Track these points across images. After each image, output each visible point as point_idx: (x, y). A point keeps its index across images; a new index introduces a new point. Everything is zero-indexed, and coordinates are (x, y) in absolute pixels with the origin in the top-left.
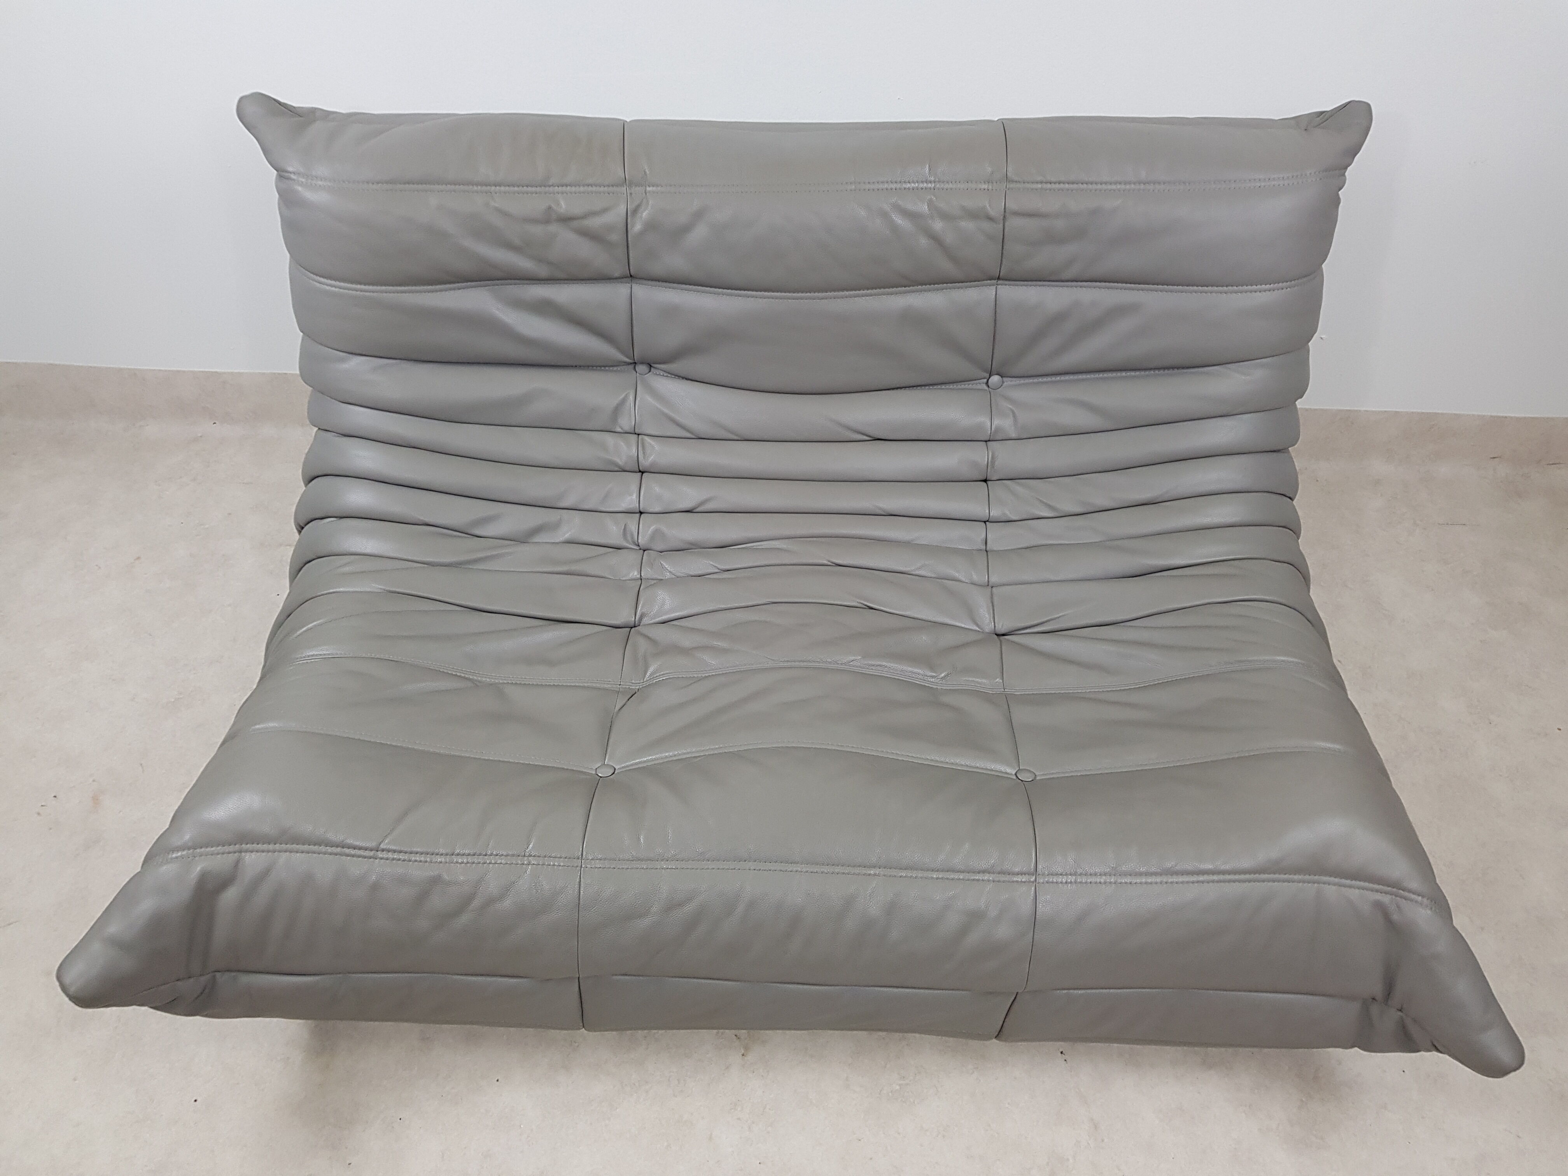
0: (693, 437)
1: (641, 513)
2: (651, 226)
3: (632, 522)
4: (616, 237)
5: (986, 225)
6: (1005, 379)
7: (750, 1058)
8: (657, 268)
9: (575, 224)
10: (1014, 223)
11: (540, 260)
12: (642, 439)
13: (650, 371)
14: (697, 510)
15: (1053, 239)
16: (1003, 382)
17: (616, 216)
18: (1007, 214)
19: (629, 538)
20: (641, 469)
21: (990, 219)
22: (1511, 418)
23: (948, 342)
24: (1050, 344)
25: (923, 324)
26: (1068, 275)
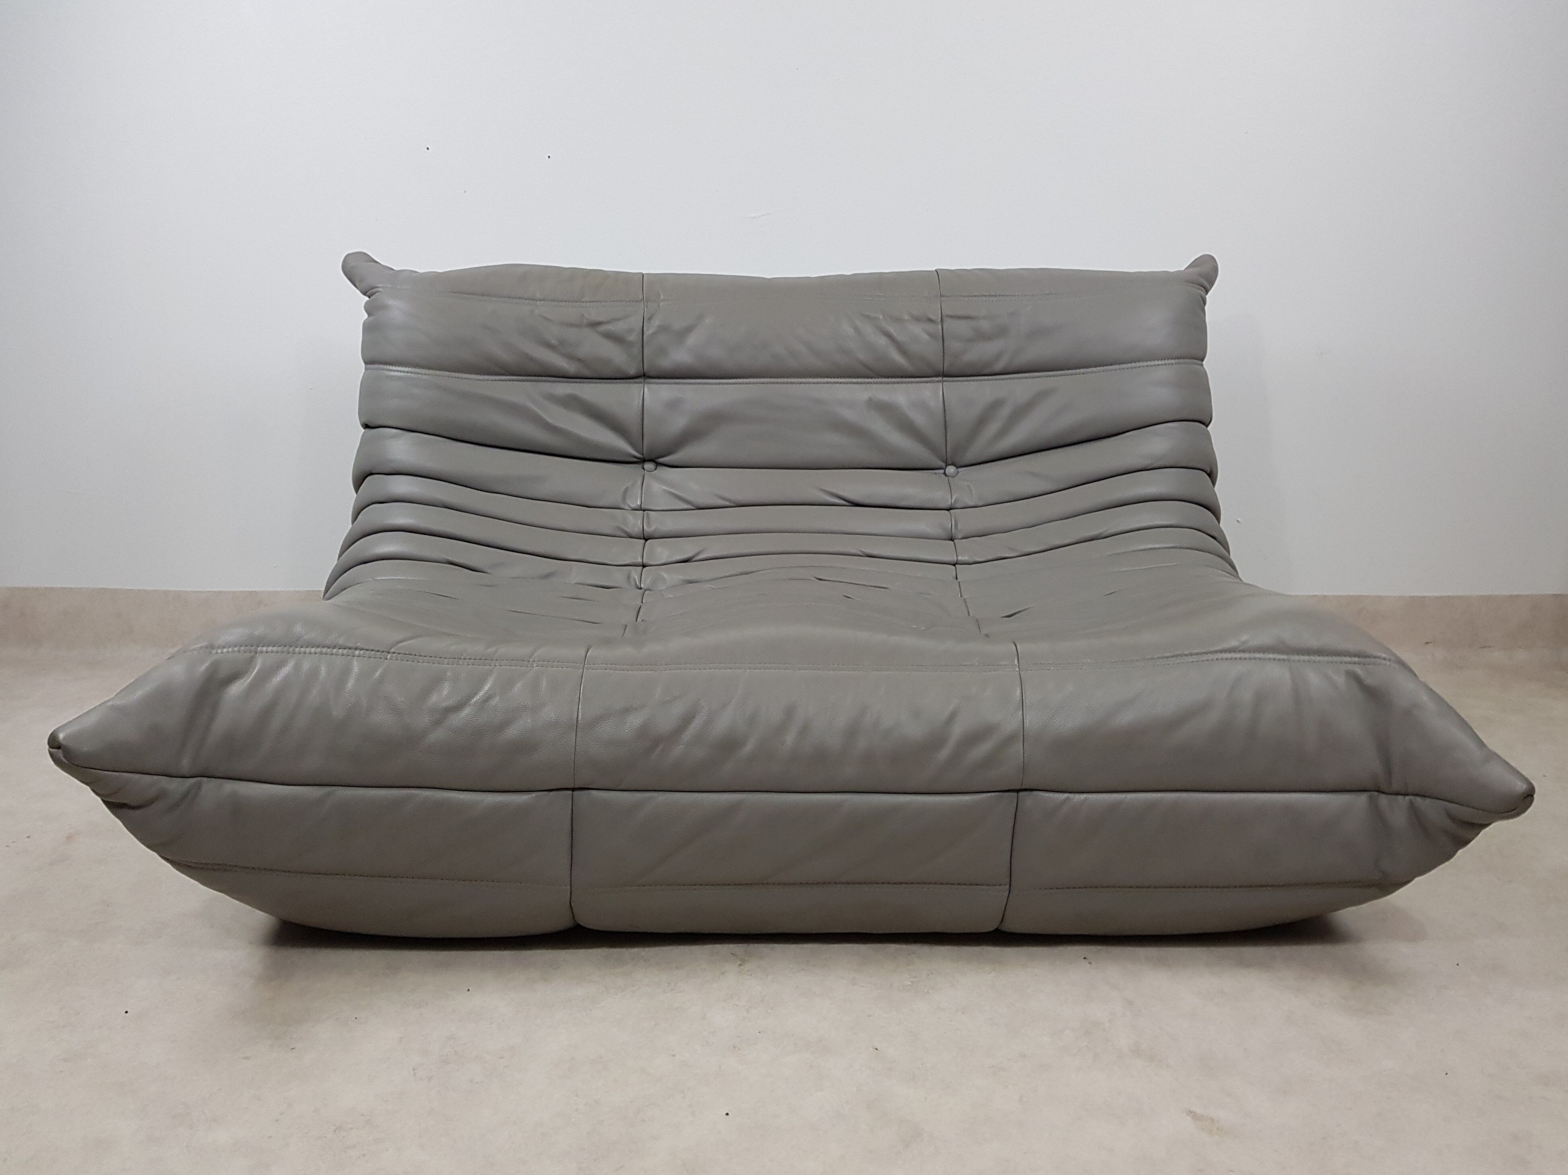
0: (691, 507)
1: (644, 566)
2: (664, 329)
3: (635, 572)
4: (633, 337)
5: (930, 327)
6: (960, 470)
7: (747, 966)
8: (666, 363)
9: (602, 328)
10: (949, 324)
11: (571, 357)
12: (648, 514)
13: (656, 469)
14: (694, 559)
15: (981, 336)
16: (958, 472)
17: (635, 322)
18: (944, 318)
19: (633, 583)
20: (645, 536)
21: (930, 320)
22: (1429, 597)
23: (907, 427)
24: (992, 428)
25: (885, 409)
26: (998, 367)
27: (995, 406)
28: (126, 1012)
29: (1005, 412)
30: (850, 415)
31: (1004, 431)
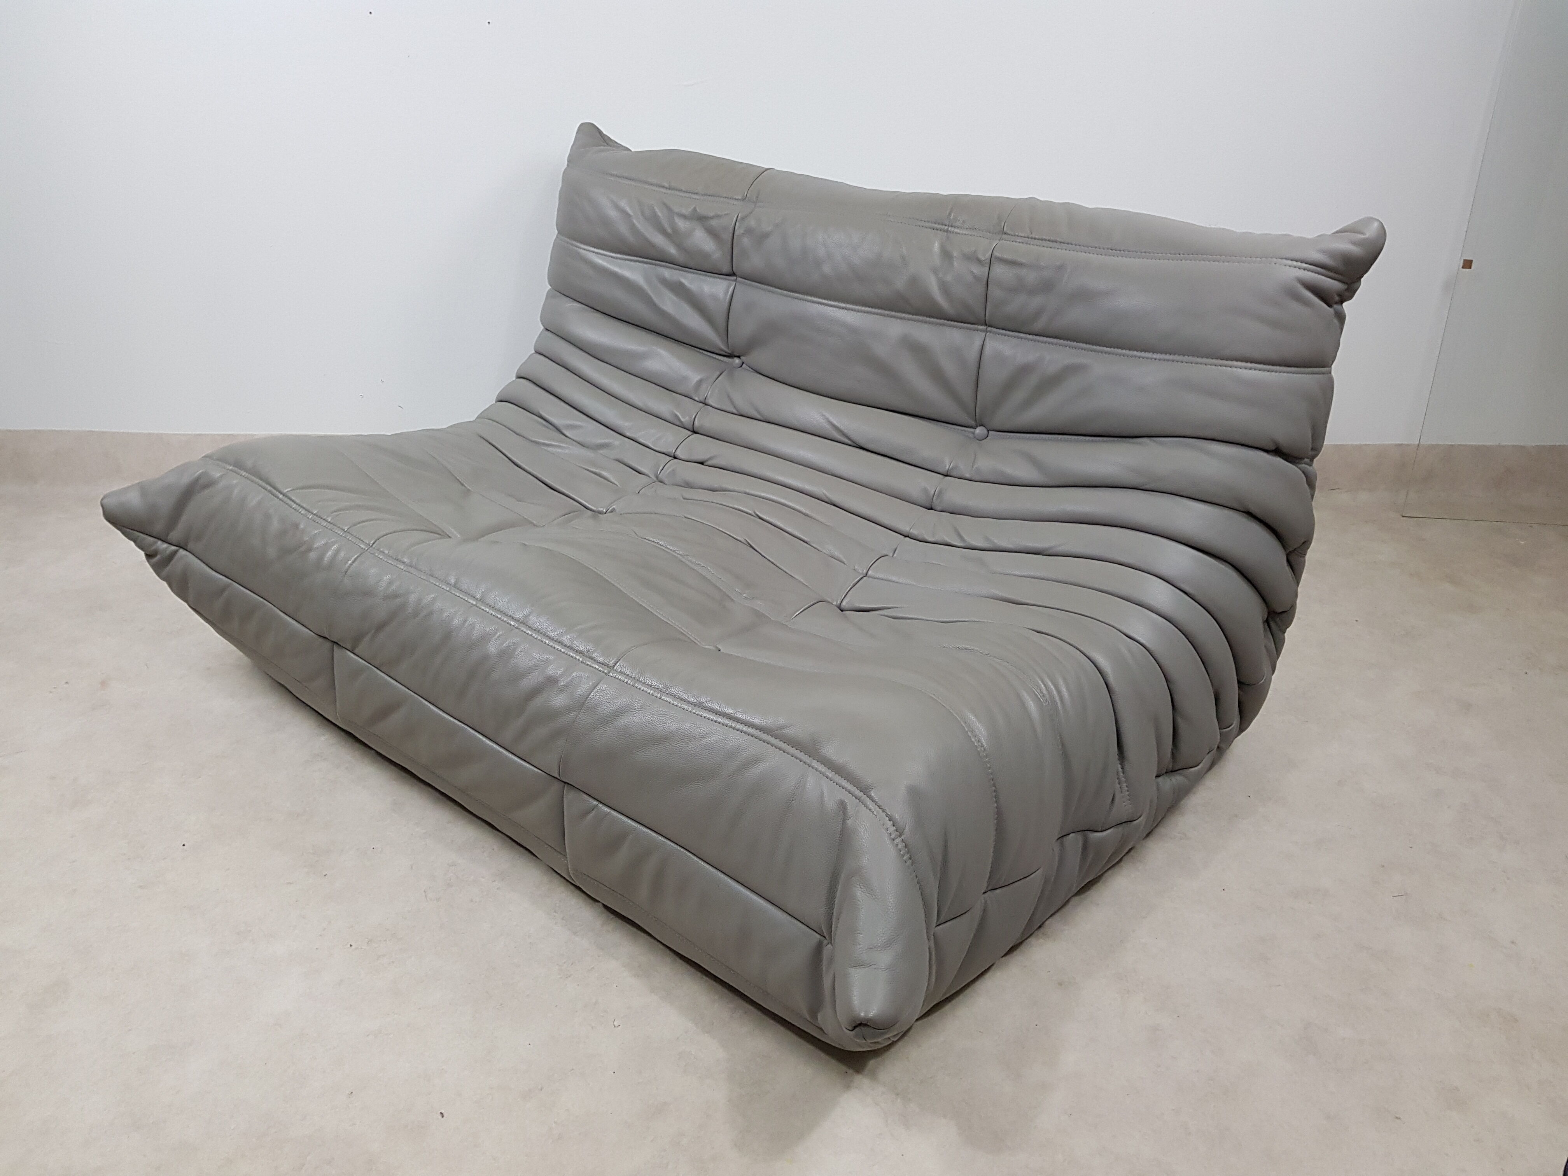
0: (736, 413)
2: (748, 231)
3: (664, 461)
4: (726, 236)
5: (977, 268)
8: (747, 266)
9: (708, 223)
10: (996, 268)
11: (681, 247)
12: (706, 408)
13: (741, 366)
14: (706, 463)
15: (1025, 287)
17: (730, 221)
18: (992, 260)
19: (655, 471)
20: (692, 429)
21: (979, 261)
23: (937, 375)
24: (1019, 395)
25: (918, 350)
26: (1039, 325)
27: (1024, 371)
28: (184, 845)
29: (1033, 380)
30: (881, 350)
31: (1028, 403)
